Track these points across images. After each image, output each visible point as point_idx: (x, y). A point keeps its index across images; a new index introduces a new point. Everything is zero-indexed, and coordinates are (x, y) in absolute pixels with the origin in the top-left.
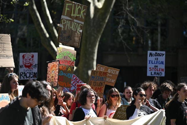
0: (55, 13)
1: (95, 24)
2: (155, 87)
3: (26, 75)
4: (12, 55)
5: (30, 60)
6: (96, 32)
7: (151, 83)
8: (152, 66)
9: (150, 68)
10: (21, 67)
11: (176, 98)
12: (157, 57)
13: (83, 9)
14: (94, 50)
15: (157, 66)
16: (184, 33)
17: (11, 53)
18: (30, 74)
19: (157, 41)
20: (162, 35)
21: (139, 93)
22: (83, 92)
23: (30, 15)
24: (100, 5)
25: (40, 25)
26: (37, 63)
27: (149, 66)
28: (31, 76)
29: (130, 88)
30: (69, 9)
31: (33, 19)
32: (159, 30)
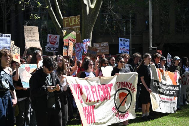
0: (65, 12)
1: (90, 18)
2: (129, 56)
3: (51, 49)
4: (39, 40)
5: (54, 39)
6: (90, 23)
7: (126, 54)
8: (122, 47)
9: (120, 48)
10: (48, 43)
11: (143, 63)
12: (125, 42)
13: (77, 19)
14: (90, 34)
15: (125, 48)
16: (146, 22)
17: (38, 39)
18: (53, 48)
19: (129, 28)
20: (132, 24)
21: (120, 61)
22: (86, 61)
23: (48, 14)
24: (93, 6)
25: (55, 20)
26: (59, 42)
27: (120, 47)
28: (54, 50)
29: (114, 58)
30: (67, 23)
31: (51, 17)
32: (130, 21)
